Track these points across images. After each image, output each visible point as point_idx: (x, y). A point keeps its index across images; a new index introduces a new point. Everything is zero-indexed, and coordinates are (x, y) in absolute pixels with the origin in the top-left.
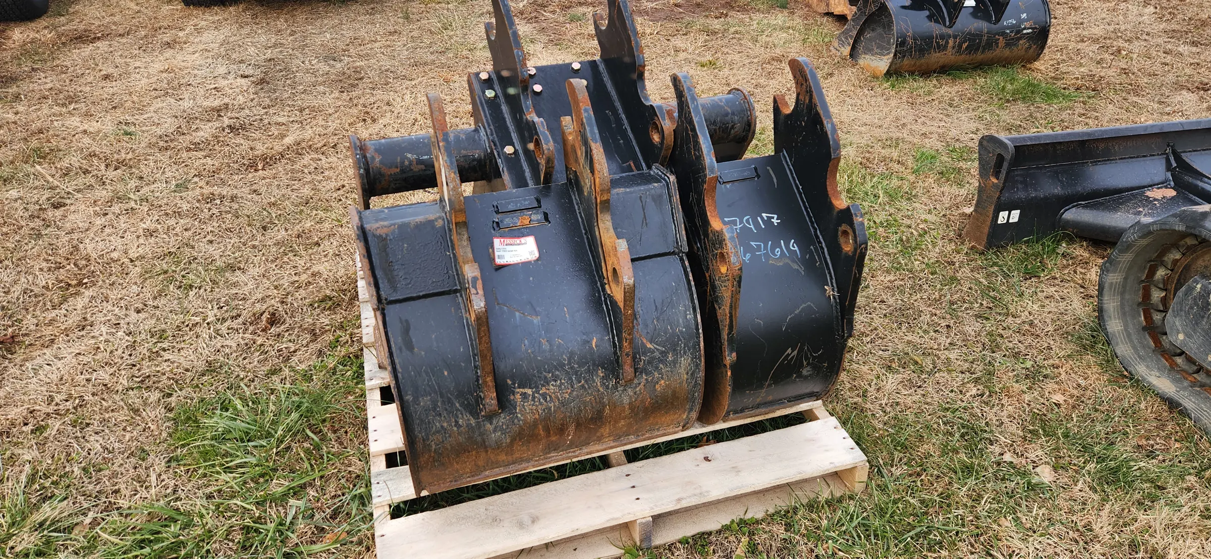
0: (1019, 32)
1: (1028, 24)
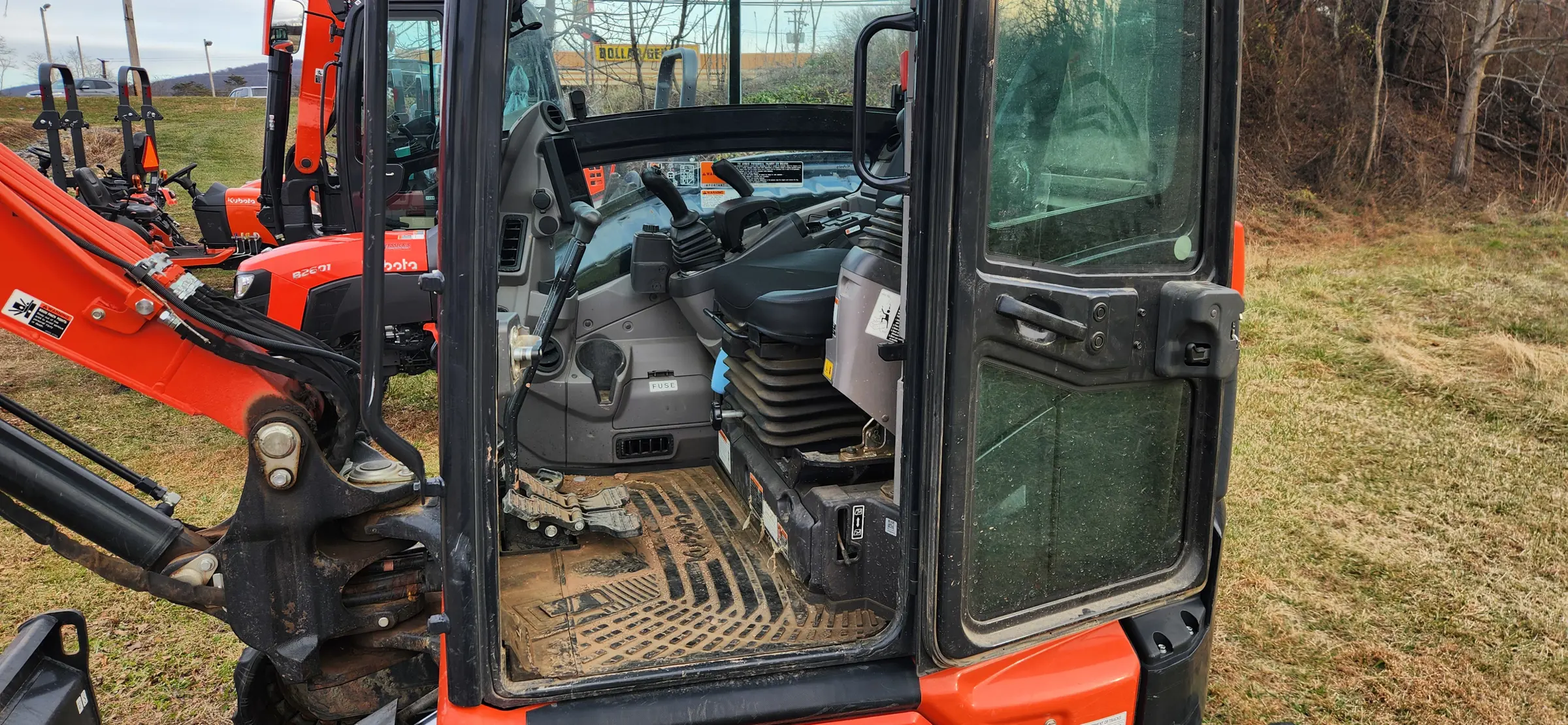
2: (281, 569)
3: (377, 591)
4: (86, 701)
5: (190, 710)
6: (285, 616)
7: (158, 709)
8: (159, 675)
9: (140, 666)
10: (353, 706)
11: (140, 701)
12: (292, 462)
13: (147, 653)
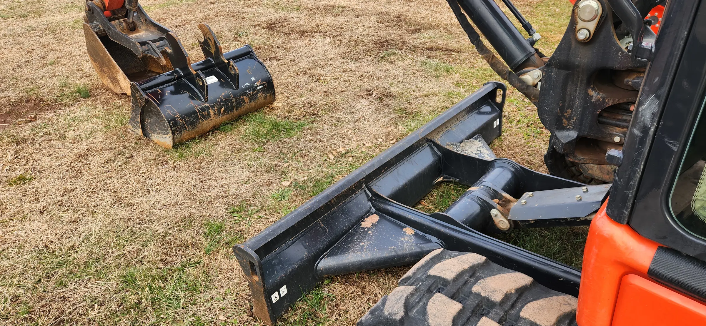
0: (254, 89)
1: (258, 83)
2: (570, 89)
3: (621, 120)
4: (498, 124)
5: (535, 144)
6: (565, 116)
7: (524, 138)
8: (531, 124)
9: (526, 117)
10: (600, 174)
11: (520, 131)
12: (592, 26)
13: (531, 113)
